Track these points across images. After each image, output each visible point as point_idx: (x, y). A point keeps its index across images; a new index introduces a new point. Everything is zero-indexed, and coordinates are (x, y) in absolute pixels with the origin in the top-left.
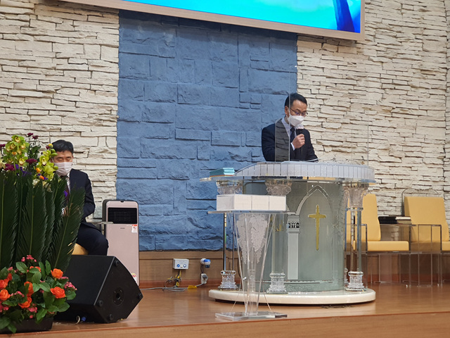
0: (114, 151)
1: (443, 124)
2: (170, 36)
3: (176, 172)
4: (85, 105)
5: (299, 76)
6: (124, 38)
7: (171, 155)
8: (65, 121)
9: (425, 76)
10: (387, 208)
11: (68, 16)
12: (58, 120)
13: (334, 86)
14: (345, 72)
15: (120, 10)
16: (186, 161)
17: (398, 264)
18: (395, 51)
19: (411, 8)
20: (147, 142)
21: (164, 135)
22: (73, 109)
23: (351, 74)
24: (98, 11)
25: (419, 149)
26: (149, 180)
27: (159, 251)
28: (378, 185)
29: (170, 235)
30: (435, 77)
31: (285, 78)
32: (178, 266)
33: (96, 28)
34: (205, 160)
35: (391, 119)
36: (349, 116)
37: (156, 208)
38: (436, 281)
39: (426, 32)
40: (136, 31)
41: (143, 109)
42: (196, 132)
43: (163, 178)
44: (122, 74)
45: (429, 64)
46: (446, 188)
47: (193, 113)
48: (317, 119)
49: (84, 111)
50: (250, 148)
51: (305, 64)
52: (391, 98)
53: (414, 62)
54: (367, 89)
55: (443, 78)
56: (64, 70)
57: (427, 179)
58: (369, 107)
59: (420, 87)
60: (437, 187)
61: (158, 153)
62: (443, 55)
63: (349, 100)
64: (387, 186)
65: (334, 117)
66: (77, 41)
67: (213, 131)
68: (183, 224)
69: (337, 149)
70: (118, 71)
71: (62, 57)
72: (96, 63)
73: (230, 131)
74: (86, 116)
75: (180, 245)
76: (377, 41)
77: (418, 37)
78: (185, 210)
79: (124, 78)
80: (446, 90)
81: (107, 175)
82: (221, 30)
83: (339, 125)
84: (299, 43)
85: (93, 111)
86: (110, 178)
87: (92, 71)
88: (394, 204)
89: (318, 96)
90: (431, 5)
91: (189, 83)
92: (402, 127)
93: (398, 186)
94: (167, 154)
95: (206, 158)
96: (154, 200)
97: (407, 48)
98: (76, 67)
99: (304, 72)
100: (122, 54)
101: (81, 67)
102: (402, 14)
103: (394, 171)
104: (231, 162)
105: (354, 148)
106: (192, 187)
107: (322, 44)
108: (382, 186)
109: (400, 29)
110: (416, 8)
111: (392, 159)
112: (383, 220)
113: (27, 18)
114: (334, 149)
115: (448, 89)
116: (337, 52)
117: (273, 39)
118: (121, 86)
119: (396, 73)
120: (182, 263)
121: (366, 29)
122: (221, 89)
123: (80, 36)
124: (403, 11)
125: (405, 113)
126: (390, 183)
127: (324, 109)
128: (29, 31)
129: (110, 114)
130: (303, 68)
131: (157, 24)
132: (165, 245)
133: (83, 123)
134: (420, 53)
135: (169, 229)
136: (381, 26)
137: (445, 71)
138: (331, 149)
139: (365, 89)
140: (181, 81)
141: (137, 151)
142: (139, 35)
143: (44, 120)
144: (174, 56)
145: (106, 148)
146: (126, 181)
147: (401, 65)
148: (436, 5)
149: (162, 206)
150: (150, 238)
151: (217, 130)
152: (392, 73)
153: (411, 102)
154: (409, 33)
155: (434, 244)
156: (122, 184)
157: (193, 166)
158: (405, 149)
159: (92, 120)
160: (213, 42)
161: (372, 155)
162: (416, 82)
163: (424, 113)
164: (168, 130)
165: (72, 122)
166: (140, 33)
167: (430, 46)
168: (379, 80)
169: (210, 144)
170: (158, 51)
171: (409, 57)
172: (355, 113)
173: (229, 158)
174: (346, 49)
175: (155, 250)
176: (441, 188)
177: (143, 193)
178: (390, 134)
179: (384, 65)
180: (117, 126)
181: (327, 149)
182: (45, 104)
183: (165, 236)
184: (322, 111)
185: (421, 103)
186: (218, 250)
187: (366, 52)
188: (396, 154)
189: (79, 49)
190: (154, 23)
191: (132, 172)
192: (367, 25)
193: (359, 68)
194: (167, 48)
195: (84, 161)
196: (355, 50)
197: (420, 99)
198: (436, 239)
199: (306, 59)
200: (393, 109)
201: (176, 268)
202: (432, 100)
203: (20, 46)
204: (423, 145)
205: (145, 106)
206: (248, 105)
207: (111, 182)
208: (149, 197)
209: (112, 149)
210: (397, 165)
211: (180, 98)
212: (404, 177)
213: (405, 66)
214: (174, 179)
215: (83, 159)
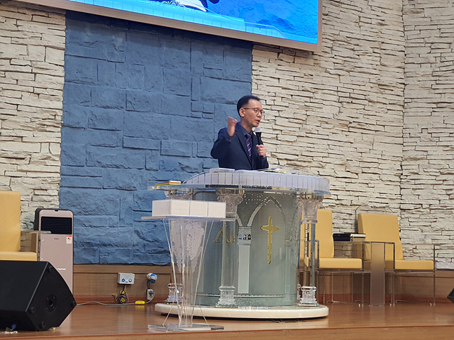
0: (57, 159)
1: (400, 140)
2: (119, 40)
3: (123, 182)
4: (28, 109)
5: (254, 86)
6: (70, 40)
7: (118, 163)
8: (6, 125)
9: (382, 90)
10: (343, 225)
11: (11, 15)
13: (290, 97)
14: (301, 84)
15: (68, 11)
16: (134, 171)
17: (351, 283)
18: (352, 64)
19: (369, 21)
20: (93, 149)
21: (111, 143)
22: (15, 112)
23: (308, 86)
24: (44, 11)
25: (376, 165)
26: (94, 190)
27: (103, 264)
28: (334, 201)
29: (116, 248)
30: (392, 93)
31: (240, 87)
32: (123, 280)
33: (41, 28)
34: (154, 170)
35: (348, 133)
36: (305, 129)
37: (101, 219)
38: (388, 301)
39: (384, 46)
40: (83, 34)
41: (89, 115)
42: (145, 141)
43: (109, 188)
44: (68, 77)
45: (387, 79)
46: (402, 207)
47: (142, 121)
48: (271, 131)
49: (26, 115)
50: (202, 159)
51: (260, 73)
52: (348, 112)
53: (371, 76)
54: (324, 102)
55: (401, 94)
56: (5, 71)
57: (384, 196)
58: (325, 120)
59: (377, 102)
60: (394, 205)
61: (104, 162)
62: (401, 70)
63: (305, 113)
64: (343, 202)
65: (290, 129)
66: (21, 41)
67: (163, 141)
68: (129, 236)
69: (292, 162)
70: (63, 74)
71: (3, 57)
72: (40, 65)
73: (180, 141)
74: (29, 120)
75: (125, 259)
76: (335, 53)
77: (376, 51)
78: (132, 222)
79: (70, 81)
80: (403, 106)
81: (49, 183)
82: (173, 36)
83: (295, 138)
84: (254, 52)
85: (36, 115)
86: (53, 187)
87: (35, 74)
88: (350, 222)
89: (273, 108)
90: (389, 19)
91: (139, 90)
92: (359, 142)
93: (354, 203)
94: (115, 162)
95: (154, 168)
96: (98, 211)
97: (365, 61)
98: (18, 68)
99: (259, 82)
100: (68, 57)
101: (23, 69)
102: (360, 27)
103: (350, 187)
104: (181, 173)
105: (310, 162)
106: (140, 198)
107: (279, 54)
108: (338, 202)
109: (357, 42)
110: (374, 22)
111: (349, 175)
112: (337, 237)
114: (289, 162)
115: (406, 105)
116: (294, 62)
117: (228, 47)
118: (66, 90)
119: (354, 87)
120: (127, 278)
121: (324, 40)
122: (172, 97)
123: (24, 36)
124: (361, 24)
125: (362, 128)
126: (346, 199)
127: (279, 121)
129: (55, 119)
130: (258, 77)
131: (106, 27)
132: (110, 259)
133: (25, 128)
134: (378, 68)
135: (115, 242)
136: (339, 38)
137: (403, 86)
138: (286, 162)
139: (322, 102)
140: (130, 86)
141: (82, 159)
142: (86, 37)
144: (123, 60)
145: (49, 155)
146: (69, 189)
147: (358, 79)
148: (395, 20)
149: (107, 217)
150: (94, 250)
151: (168, 139)
152: (349, 86)
153: (368, 117)
154: (367, 47)
155: (387, 262)
156: (65, 193)
157: (142, 177)
158: (362, 165)
159: (34, 125)
160: (164, 48)
161: (327, 170)
162: (374, 97)
163: (381, 128)
164: (115, 137)
165: (13, 126)
166: (87, 35)
167: (388, 61)
168: (336, 93)
169: (159, 154)
170: (106, 55)
171: (366, 70)
172: (311, 126)
173: (179, 169)
174: (302, 60)
175: (99, 264)
176: (397, 206)
177: (87, 202)
178: (347, 149)
179: (341, 77)
180: (61, 132)
181: (281, 162)
183: (110, 249)
184: (277, 123)
185: (378, 118)
186: (166, 265)
187: (323, 64)
188: (352, 169)
189: (23, 50)
190: (103, 26)
191: (77, 181)
192: (324, 37)
193: (316, 80)
194: (116, 52)
195: (25, 168)
196: (311, 62)
197: (377, 114)
198: (389, 257)
199: (261, 69)
200: (350, 123)
201: (121, 282)
202: (390, 116)
204: (380, 161)
205: (92, 112)
206: (200, 114)
207: (54, 191)
208: (94, 207)
209: (56, 155)
210: (353, 181)
211: (129, 105)
212: (361, 194)
213: (362, 80)
214: (121, 189)
215: (23, 165)
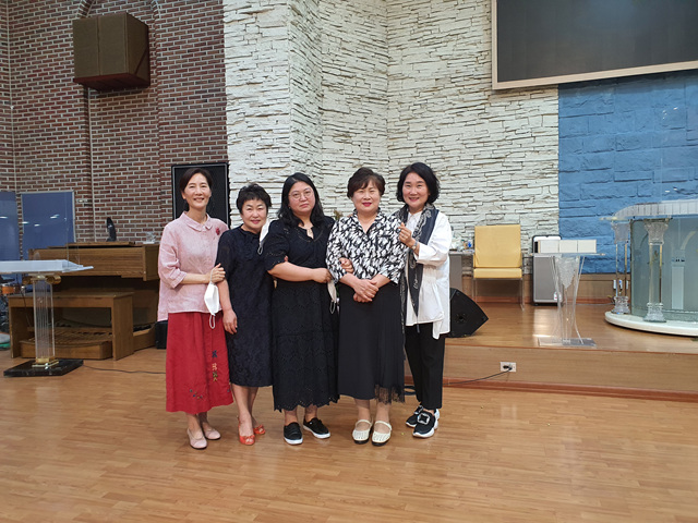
0: (556, 197)
2: (608, 95)
3: (615, 209)
4: (530, 164)
6: (563, 105)
7: (610, 195)
8: (514, 178)
11: (514, 99)
12: (509, 178)
15: (560, 84)
16: (626, 199)
20: (586, 186)
21: (603, 179)
24: (540, 89)
26: (589, 217)
33: (538, 103)
40: (574, 98)
41: (582, 160)
42: (635, 173)
43: (602, 214)
44: (562, 135)
47: (633, 157)
56: (512, 140)
61: (596, 195)
66: (523, 116)
67: (655, 171)
70: (558, 133)
71: (509, 130)
72: (538, 130)
74: (532, 172)
81: (549, 216)
85: (537, 167)
86: (553, 218)
87: (534, 137)
91: (629, 132)
94: (606, 194)
96: (594, 233)
98: (522, 136)
100: (561, 119)
101: (525, 135)
104: (676, 196)
113: (483, 107)
118: (561, 144)
123: (525, 112)
128: (483, 116)
132: (605, 269)
133: (528, 178)
140: (620, 131)
141: (577, 195)
143: (497, 179)
144: (613, 111)
145: (549, 195)
146: (567, 219)
149: (602, 237)
150: (591, 263)
151: (659, 169)
156: (564, 222)
159: (536, 175)
164: (606, 174)
165: (520, 178)
166: (578, 98)
169: (652, 182)
170: (596, 110)
180: (558, 177)
182: (498, 167)
183: (605, 262)
189: (525, 122)
191: (573, 212)
195: (530, 206)
203: (478, 128)
205: (584, 158)
207: (554, 221)
208: (589, 230)
209: (554, 194)
211: (619, 146)
215: (528, 204)
